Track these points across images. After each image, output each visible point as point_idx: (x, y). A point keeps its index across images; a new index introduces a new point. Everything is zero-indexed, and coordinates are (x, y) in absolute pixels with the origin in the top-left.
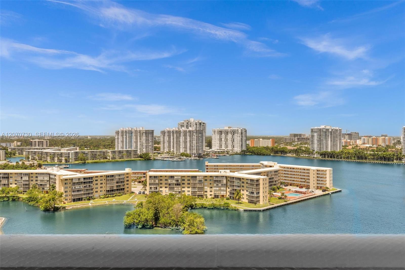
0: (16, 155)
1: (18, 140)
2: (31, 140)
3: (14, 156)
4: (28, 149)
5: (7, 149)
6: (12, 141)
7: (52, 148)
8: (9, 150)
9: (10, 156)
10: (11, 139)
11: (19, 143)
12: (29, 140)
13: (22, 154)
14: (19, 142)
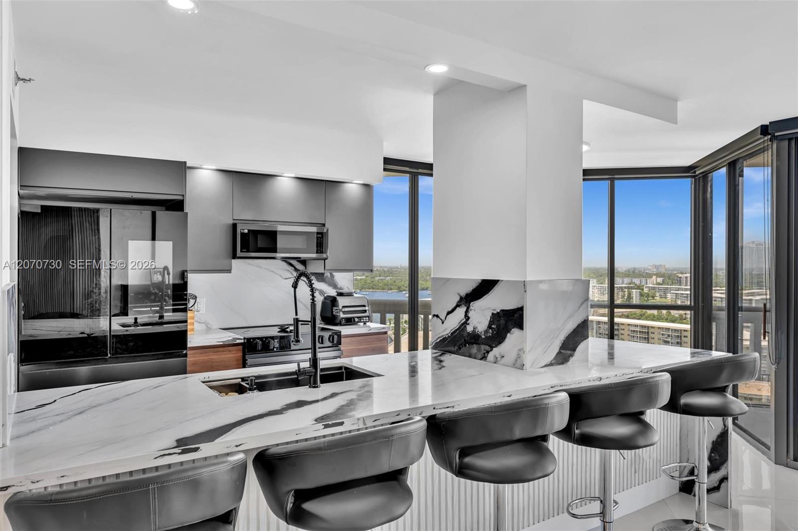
0: (656, 298)
1: (658, 275)
2: (680, 275)
3: (653, 299)
4: (676, 290)
5: (642, 288)
6: (649, 276)
7: (717, 290)
8: (646, 290)
9: (646, 299)
10: (647, 273)
11: (660, 280)
12: (676, 274)
13: (666, 298)
14: (660, 277)
